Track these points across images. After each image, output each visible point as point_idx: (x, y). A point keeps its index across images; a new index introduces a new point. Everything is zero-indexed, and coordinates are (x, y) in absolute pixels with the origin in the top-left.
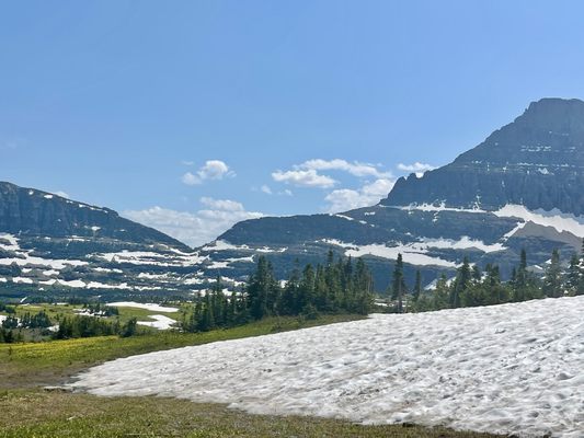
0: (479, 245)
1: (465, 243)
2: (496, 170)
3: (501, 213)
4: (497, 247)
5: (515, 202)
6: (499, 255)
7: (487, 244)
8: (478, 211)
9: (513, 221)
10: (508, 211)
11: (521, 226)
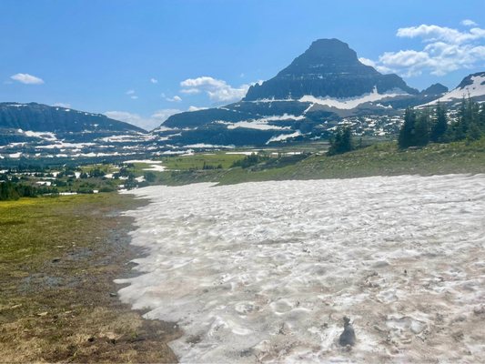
0: (292, 117)
1: (286, 117)
2: (298, 79)
3: (302, 100)
4: (301, 117)
6: (302, 121)
7: (296, 116)
8: (291, 100)
9: (307, 104)
10: (305, 99)
11: (312, 105)
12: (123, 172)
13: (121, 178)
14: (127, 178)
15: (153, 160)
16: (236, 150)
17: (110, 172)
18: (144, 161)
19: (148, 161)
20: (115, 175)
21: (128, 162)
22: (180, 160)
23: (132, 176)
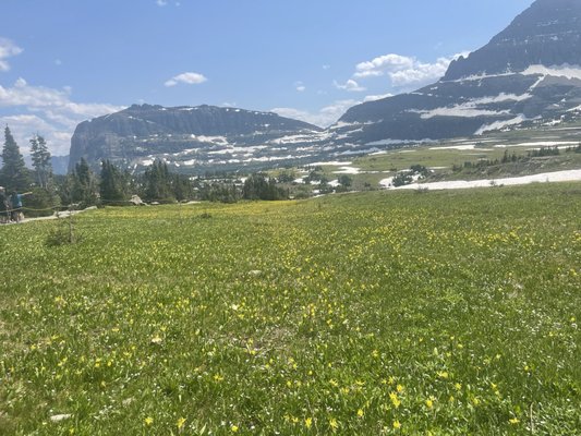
0: (512, 97)
1: (502, 97)
2: (521, 43)
3: (526, 72)
4: (525, 96)
5: (536, 63)
6: (527, 101)
7: (518, 95)
8: (510, 73)
9: (535, 77)
10: (531, 70)
11: (541, 79)
12: (313, 176)
13: (313, 183)
14: (319, 183)
15: (341, 161)
16: (442, 144)
17: (299, 176)
18: (329, 163)
19: (335, 163)
20: (304, 179)
21: (315, 164)
22: (374, 159)
23: (325, 181)
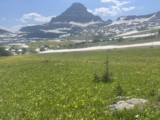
0: (67, 29)
1: (65, 29)
2: (68, 16)
3: (70, 23)
4: (70, 29)
5: (72, 21)
8: (66, 23)
11: (73, 25)
12: (12, 48)
13: (12, 50)
14: (15, 50)
15: (21, 43)
16: (52, 40)
17: (7, 48)
18: (18, 44)
19: (20, 44)
20: (9, 49)
21: (12, 44)
22: (33, 43)
23: (17, 49)
